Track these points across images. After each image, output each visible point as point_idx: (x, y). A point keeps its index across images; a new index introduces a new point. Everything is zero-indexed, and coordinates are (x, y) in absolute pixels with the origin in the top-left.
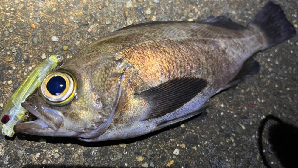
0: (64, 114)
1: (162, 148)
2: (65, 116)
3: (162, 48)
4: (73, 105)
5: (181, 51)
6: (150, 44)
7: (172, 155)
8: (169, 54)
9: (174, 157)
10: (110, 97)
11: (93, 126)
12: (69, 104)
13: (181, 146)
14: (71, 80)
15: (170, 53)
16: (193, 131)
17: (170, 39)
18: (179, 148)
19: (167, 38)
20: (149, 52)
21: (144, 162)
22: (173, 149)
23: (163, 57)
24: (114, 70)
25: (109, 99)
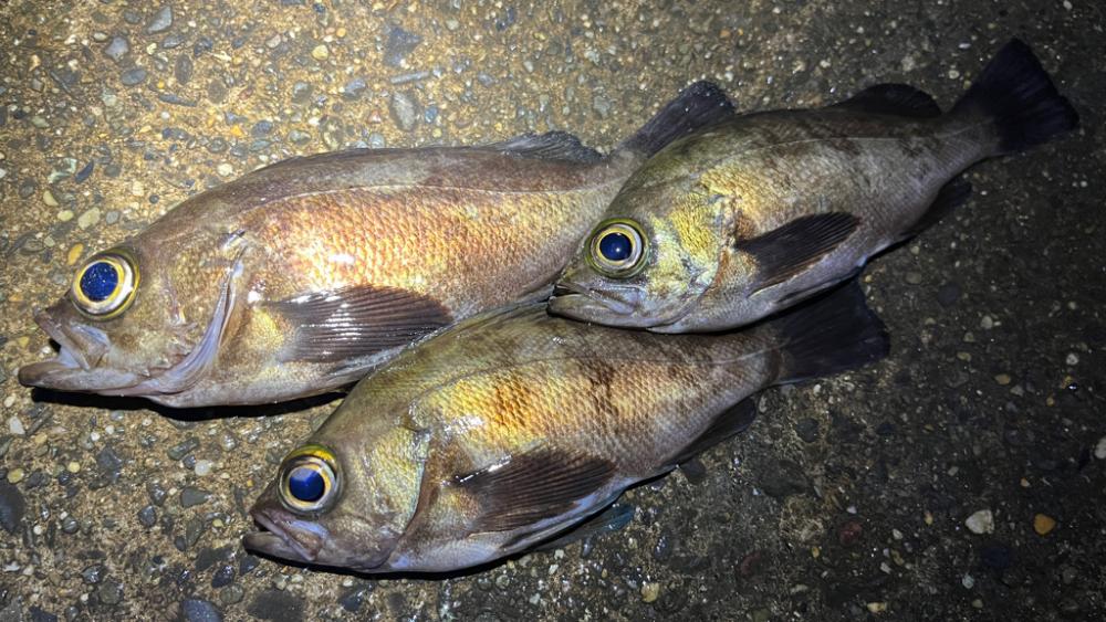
0: (110, 336)
1: (1042, 356)
2: (113, 342)
3: (336, 208)
4: (128, 319)
5: (383, 214)
6: (310, 199)
7: (1065, 366)
8: (351, 220)
9: (1069, 370)
10: (203, 305)
11: (163, 363)
12: (121, 316)
13: (1078, 346)
14: (128, 268)
15: (354, 219)
16: (1096, 315)
17: (365, 189)
18: (1076, 351)
19: (358, 186)
20: (304, 215)
21: (1012, 384)
22: (1064, 355)
23: (334, 228)
24: (217, 251)
25: (201, 309)
